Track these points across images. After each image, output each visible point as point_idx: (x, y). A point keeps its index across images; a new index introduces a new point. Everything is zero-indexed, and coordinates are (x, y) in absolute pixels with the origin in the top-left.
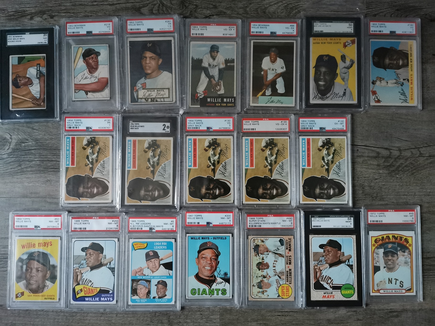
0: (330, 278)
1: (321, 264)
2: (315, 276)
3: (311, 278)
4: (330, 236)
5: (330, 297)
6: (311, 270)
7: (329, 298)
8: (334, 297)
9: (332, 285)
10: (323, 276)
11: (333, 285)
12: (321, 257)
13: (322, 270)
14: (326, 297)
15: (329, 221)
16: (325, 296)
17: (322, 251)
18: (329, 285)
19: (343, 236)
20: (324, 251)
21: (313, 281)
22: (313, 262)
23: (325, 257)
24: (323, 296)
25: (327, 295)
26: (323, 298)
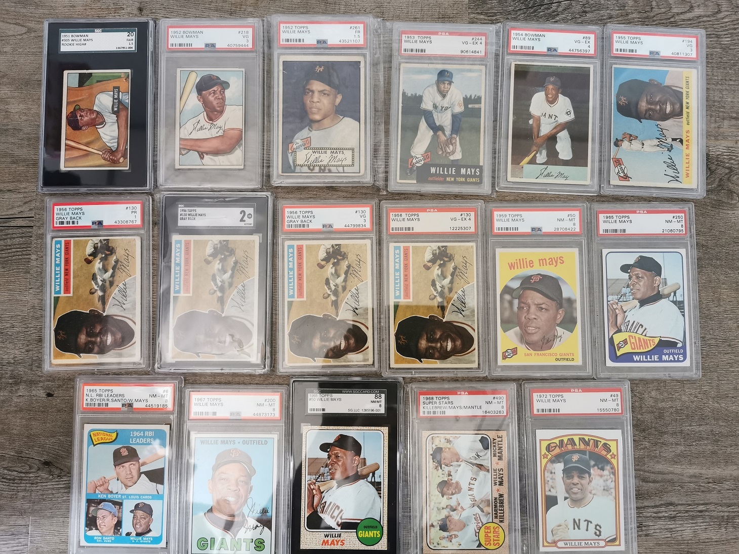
0: (338, 507)
1: (323, 480)
2: (310, 504)
3: (302, 507)
4: (341, 428)
5: (336, 543)
6: (302, 491)
7: (334, 545)
8: (344, 544)
9: (340, 521)
10: (325, 502)
11: (343, 521)
12: (323, 467)
13: (323, 492)
14: (329, 544)
15: (340, 399)
16: (328, 541)
17: (325, 455)
18: (335, 521)
19: (365, 428)
20: (329, 457)
21: (305, 513)
22: (308, 477)
23: (330, 467)
24: (324, 541)
25: (330, 539)
26: (322, 545)
